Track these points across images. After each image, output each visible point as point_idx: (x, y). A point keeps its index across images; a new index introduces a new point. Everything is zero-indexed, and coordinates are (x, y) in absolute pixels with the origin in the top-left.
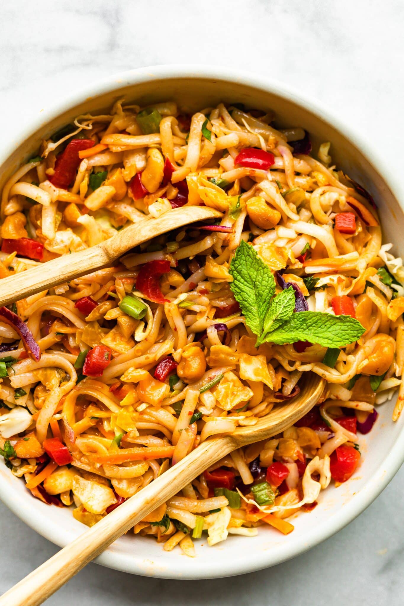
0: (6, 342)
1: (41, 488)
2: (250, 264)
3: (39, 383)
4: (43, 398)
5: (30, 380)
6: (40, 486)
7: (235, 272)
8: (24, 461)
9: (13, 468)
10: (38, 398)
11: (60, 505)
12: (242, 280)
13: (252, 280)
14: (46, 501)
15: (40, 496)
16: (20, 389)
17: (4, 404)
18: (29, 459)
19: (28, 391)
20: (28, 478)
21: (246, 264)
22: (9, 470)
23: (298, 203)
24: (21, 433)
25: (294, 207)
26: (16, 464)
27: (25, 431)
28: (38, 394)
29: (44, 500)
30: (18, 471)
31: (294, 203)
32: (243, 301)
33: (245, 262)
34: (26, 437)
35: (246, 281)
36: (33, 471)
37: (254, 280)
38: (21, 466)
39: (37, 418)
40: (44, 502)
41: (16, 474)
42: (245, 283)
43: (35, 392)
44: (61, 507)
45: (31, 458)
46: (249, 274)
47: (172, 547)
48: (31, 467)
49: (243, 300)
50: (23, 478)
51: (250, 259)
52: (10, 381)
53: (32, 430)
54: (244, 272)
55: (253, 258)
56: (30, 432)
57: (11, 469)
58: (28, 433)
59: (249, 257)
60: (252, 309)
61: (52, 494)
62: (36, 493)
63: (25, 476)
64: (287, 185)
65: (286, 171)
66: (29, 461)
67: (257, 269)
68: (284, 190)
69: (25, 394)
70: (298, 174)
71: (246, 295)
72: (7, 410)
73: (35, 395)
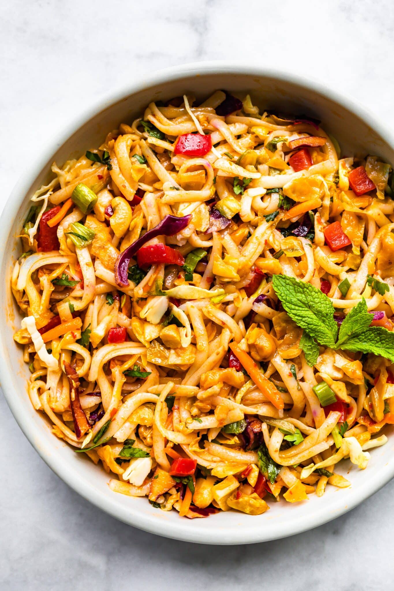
0: (92, 410)
1: (194, 508)
2: (294, 291)
3: (139, 426)
4: (149, 436)
5: (130, 429)
6: (192, 507)
7: (287, 303)
8: (166, 495)
9: (161, 505)
10: (145, 438)
11: (216, 511)
12: (297, 308)
13: (304, 303)
14: (204, 515)
15: (196, 514)
16: (127, 440)
17: (122, 460)
18: (169, 491)
19: (134, 437)
20: (177, 507)
21: (290, 292)
22: (159, 509)
23: (255, 162)
24: (149, 474)
25: (252, 167)
26: (161, 501)
27: (151, 470)
28: (143, 435)
29: (201, 516)
30: (166, 505)
31: (251, 164)
32: (309, 326)
33: (288, 291)
34: (155, 475)
35: (299, 306)
36: (178, 499)
37: (306, 302)
38: (166, 500)
39: (154, 455)
40: (202, 517)
41: (166, 509)
42: (300, 308)
43: (140, 435)
44: (218, 512)
45: (169, 490)
46: (299, 300)
47: (323, 491)
48: (174, 496)
49: (308, 324)
50: (174, 509)
51: (291, 287)
52: (116, 439)
53: (156, 466)
54: (294, 300)
55: (293, 285)
56: (156, 470)
57: (160, 507)
58: (155, 471)
59: (288, 286)
60: (320, 329)
61: (205, 507)
62: (191, 514)
63: (175, 506)
64: (234, 151)
65: (228, 141)
66: (170, 492)
67: (302, 292)
68: (236, 158)
69: (134, 441)
70: (239, 137)
71: (309, 319)
72: (127, 463)
73: (141, 438)
